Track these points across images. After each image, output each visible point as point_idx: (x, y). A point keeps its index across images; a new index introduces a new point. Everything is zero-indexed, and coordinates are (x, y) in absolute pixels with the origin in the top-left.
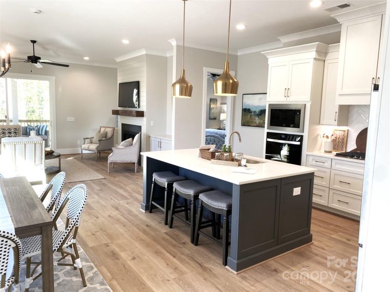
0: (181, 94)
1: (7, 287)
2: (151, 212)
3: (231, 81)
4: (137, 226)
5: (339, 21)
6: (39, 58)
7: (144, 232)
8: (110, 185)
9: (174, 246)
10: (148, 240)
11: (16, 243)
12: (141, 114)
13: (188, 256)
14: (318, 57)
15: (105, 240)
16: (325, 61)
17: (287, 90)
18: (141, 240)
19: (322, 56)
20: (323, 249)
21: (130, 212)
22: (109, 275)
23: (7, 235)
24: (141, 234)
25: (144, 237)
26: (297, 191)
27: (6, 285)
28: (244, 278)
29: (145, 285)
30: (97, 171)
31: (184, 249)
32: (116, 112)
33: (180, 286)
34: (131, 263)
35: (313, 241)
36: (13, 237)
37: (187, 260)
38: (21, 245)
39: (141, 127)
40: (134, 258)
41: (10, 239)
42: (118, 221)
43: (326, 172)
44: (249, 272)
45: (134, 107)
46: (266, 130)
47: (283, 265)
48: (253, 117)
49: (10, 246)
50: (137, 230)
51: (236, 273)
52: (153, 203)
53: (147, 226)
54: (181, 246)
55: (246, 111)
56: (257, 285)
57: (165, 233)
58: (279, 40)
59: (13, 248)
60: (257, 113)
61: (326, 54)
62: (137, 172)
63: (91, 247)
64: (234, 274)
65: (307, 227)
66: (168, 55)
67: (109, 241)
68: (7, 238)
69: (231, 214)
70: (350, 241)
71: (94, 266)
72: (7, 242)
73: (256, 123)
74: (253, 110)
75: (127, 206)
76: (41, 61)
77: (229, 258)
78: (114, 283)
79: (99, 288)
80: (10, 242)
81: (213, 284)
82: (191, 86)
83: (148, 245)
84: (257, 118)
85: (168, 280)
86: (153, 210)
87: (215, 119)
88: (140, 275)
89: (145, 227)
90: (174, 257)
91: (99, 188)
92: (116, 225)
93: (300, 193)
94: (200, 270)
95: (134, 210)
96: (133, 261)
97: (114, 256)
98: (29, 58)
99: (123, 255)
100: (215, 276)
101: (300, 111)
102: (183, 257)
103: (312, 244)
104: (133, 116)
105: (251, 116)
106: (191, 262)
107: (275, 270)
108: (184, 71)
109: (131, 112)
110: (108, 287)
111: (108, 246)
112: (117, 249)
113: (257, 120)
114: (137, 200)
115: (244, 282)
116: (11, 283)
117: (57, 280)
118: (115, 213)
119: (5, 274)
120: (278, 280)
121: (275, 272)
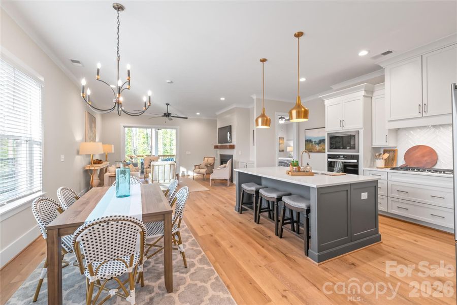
0: (263, 124)
1: (134, 266)
2: (241, 213)
3: (303, 109)
4: (232, 223)
5: (382, 66)
6: (170, 114)
7: (238, 227)
8: (213, 195)
9: (262, 239)
10: (242, 233)
11: (142, 228)
12: (232, 147)
13: (274, 247)
14: (366, 95)
15: (210, 232)
16: (372, 97)
17: (342, 122)
18: (236, 233)
19: (369, 94)
20: (393, 248)
21: (227, 213)
22: (213, 258)
23: (136, 221)
24: (236, 229)
25: (238, 231)
26: (364, 196)
27: (133, 264)
28: (325, 269)
29: (241, 268)
30: (204, 185)
31: (270, 241)
32: (216, 147)
33: (271, 272)
34: (229, 250)
35: (382, 241)
36: (141, 223)
37: (274, 250)
38: (146, 230)
39: (232, 155)
40: (232, 247)
41: (138, 224)
42: (218, 218)
43: (383, 183)
44: (329, 264)
45: (228, 142)
46: (327, 153)
47: (360, 260)
48: (314, 145)
49: (138, 230)
50: (233, 226)
51: (317, 264)
52: (243, 206)
53: (240, 223)
54: (267, 239)
55: (308, 141)
56: (339, 276)
57: (254, 228)
58: (331, 88)
59: (140, 232)
60: (317, 142)
61: (372, 92)
62: (229, 186)
63: (200, 236)
64: (316, 265)
65: (376, 227)
66: (250, 107)
67: (213, 232)
68: (136, 223)
69: (310, 212)
70: (417, 241)
71: (202, 251)
72: (135, 227)
73: (316, 149)
74: (313, 140)
75: (225, 208)
76: (171, 115)
77: (310, 250)
78: (218, 265)
79: (206, 268)
80: (138, 227)
81: (298, 272)
82: (269, 119)
83: (241, 237)
84: (317, 146)
85: (260, 266)
86: (243, 212)
87: (283, 151)
88: (237, 260)
89: (239, 224)
90: (263, 247)
91: (205, 196)
92: (217, 221)
93: (367, 198)
94: (285, 259)
95: (230, 211)
96: (231, 249)
97: (217, 243)
98: (165, 114)
99: (223, 243)
100: (298, 265)
101: (354, 136)
102: (270, 247)
103: (381, 243)
104: (227, 148)
105: (312, 145)
106: (277, 252)
107: (353, 264)
108: (264, 109)
109: (226, 146)
110: (213, 268)
111: (212, 236)
112: (219, 239)
113: (318, 148)
114: (231, 204)
115: (327, 273)
116: (137, 263)
117: (174, 260)
118: (216, 213)
119: (133, 255)
120: (357, 273)
121: (353, 266)
